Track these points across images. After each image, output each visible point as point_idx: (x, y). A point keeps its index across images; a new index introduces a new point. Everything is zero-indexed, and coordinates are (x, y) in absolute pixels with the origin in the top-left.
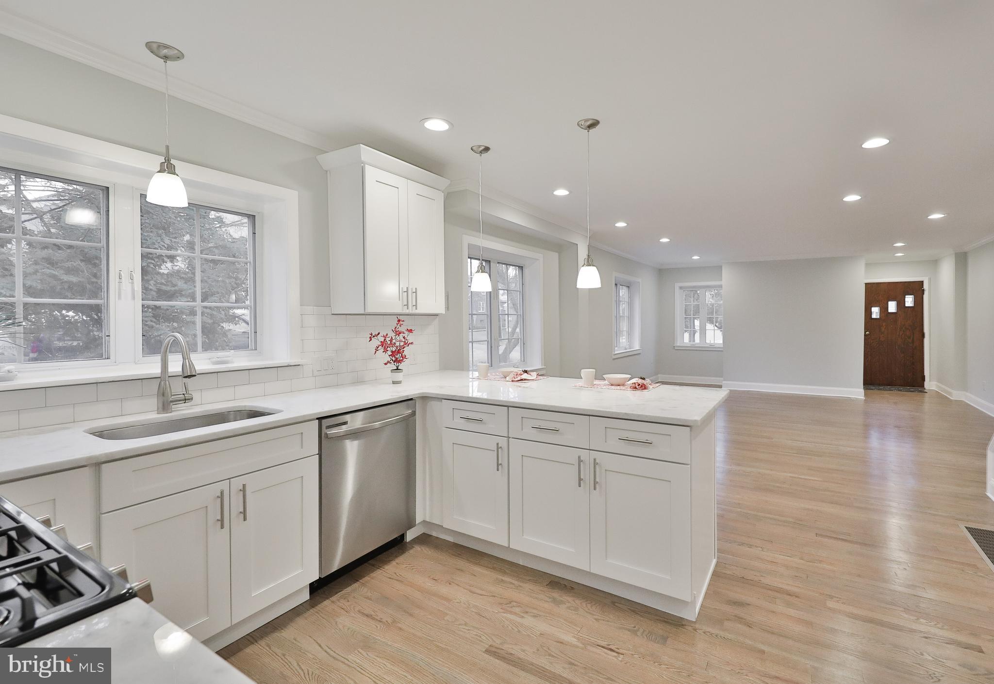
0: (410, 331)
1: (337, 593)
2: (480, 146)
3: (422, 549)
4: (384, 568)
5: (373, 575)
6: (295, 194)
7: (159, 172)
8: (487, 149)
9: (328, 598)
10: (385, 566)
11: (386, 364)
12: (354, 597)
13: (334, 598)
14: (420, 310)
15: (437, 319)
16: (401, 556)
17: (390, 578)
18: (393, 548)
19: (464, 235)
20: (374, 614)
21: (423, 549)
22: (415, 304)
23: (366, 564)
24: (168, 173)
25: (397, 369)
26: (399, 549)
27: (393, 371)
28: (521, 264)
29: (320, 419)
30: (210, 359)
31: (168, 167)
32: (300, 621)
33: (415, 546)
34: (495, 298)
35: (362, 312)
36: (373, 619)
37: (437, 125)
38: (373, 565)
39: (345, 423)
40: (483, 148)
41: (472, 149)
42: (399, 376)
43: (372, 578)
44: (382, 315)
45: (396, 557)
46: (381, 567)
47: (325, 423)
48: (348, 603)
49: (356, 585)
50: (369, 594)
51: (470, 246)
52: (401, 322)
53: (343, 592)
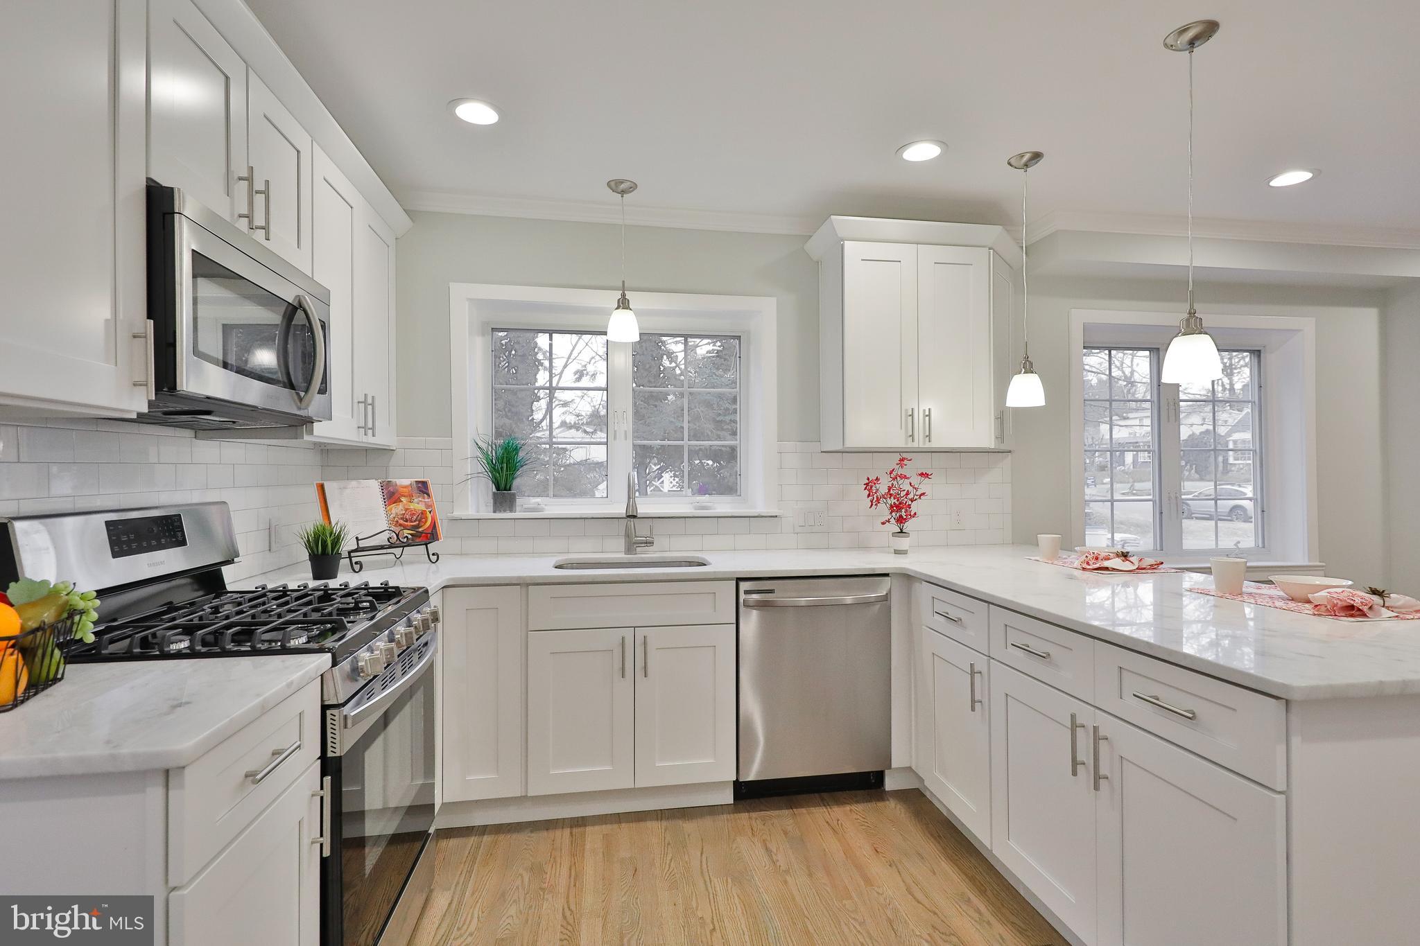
0: (925, 475)
1: (761, 811)
2: (1022, 156)
3: (895, 807)
4: (831, 808)
5: (813, 809)
6: (772, 302)
7: (617, 309)
8: (1037, 156)
9: (748, 812)
10: (836, 806)
11: (883, 523)
12: (773, 824)
13: (754, 815)
14: (936, 443)
15: (1010, 457)
16: (862, 804)
17: (827, 822)
18: (862, 791)
19: (1073, 310)
20: (775, 851)
21: (898, 808)
22: (928, 434)
23: (816, 795)
24: (623, 309)
25: (901, 532)
26: (868, 795)
27: (894, 534)
28: (1256, 343)
29: (739, 580)
30: (692, 503)
31: (623, 304)
32: (707, 822)
33: (891, 799)
34: (1172, 418)
35: (839, 447)
36: (770, 856)
37: (922, 152)
38: (823, 800)
39: (771, 591)
40: (1027, 157)
41: (1010, 164)
42: (903, 543)
43: (809, 814)
44: (870, 452)
45: (857, 802)
46: (829, 805)
47: (744, 586)
48: (763, 827)
49: (786, 812)
50: (789, 828)
51: (1087, 328)
52: (906, 462)
53: (768, 813)
